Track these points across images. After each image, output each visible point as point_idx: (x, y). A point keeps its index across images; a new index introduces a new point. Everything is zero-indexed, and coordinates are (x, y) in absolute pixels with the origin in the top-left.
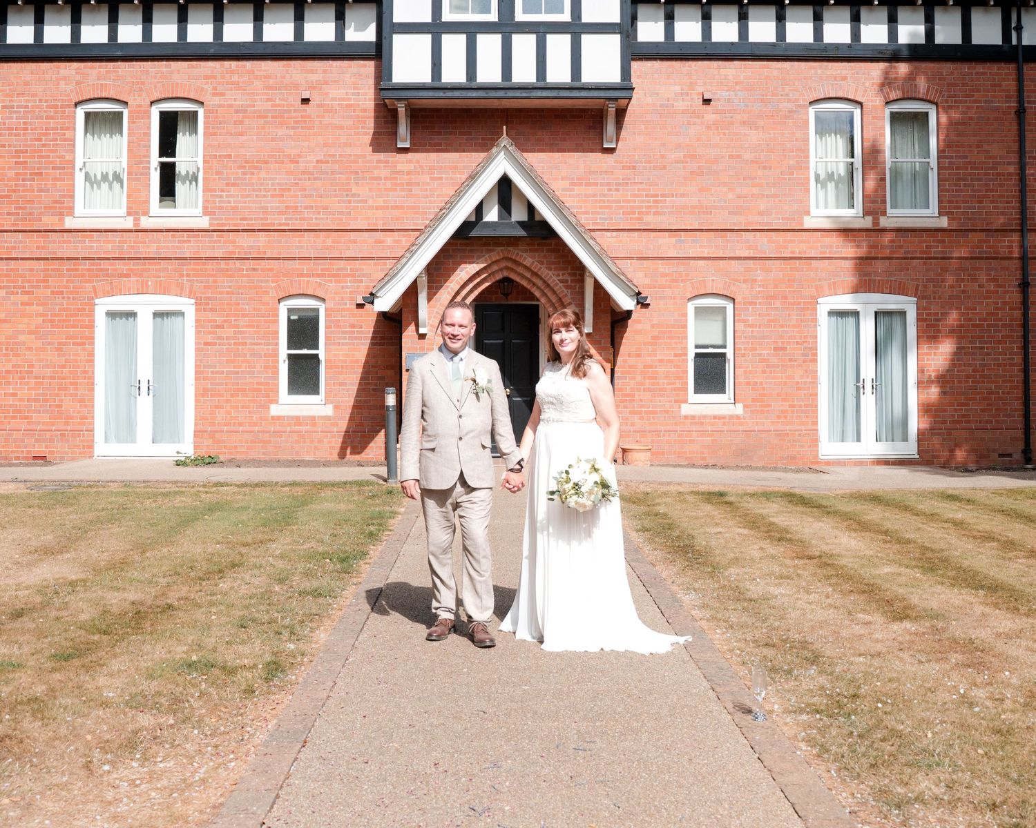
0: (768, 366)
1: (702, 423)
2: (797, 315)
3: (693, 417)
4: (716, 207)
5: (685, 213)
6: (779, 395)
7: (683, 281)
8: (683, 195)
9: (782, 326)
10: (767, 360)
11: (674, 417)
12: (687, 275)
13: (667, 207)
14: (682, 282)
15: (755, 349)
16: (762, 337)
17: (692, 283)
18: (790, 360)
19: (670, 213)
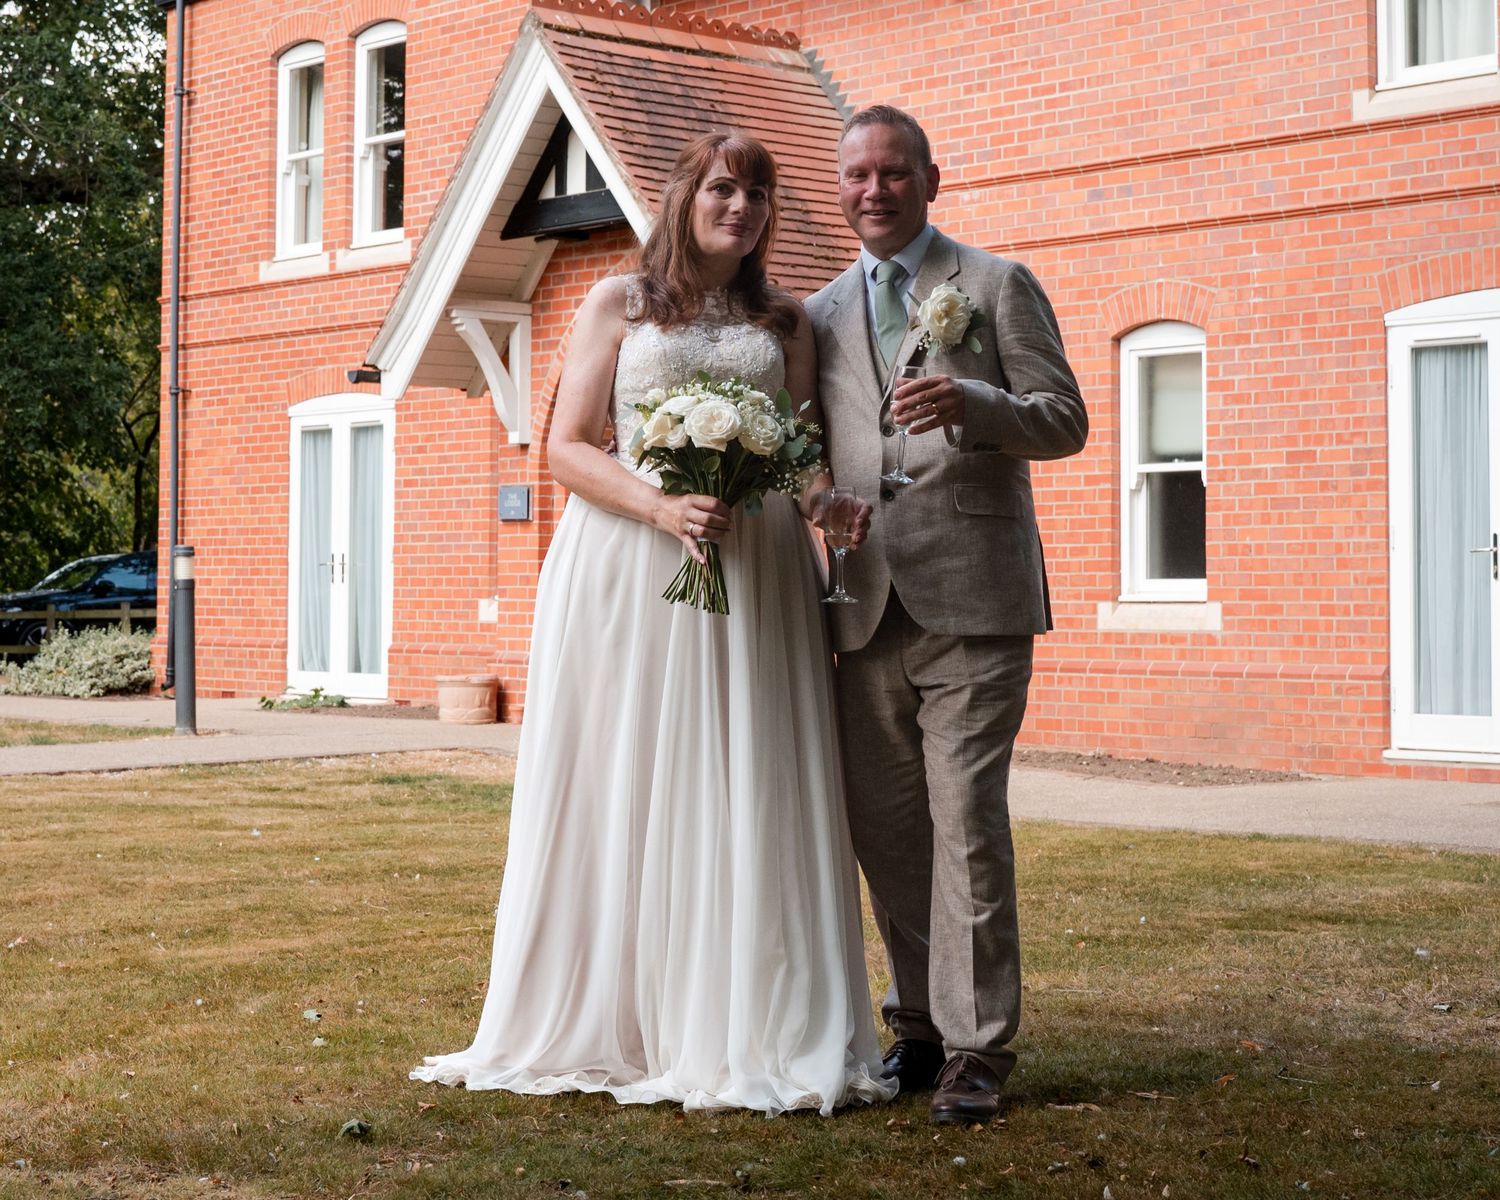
0: (1277, 504)
1: (1138, 653)
2: (1340, 363)
3: (1120, 637)
4: (1166, 99)
5: (1106, 124)
6: (1298, 579)
7: (1103, 294)
8: (1101, 80)
9: (1304, 395)
10: (1271, 488)
11: (1084, 637)
12: (1110, 278)
13: (1070, 114)
14: (1100, 297)
15: (1245, 459)
16: (1262, 427)
17: (1119, 298)
18: (1324, 486)
19: (1078, 127)
